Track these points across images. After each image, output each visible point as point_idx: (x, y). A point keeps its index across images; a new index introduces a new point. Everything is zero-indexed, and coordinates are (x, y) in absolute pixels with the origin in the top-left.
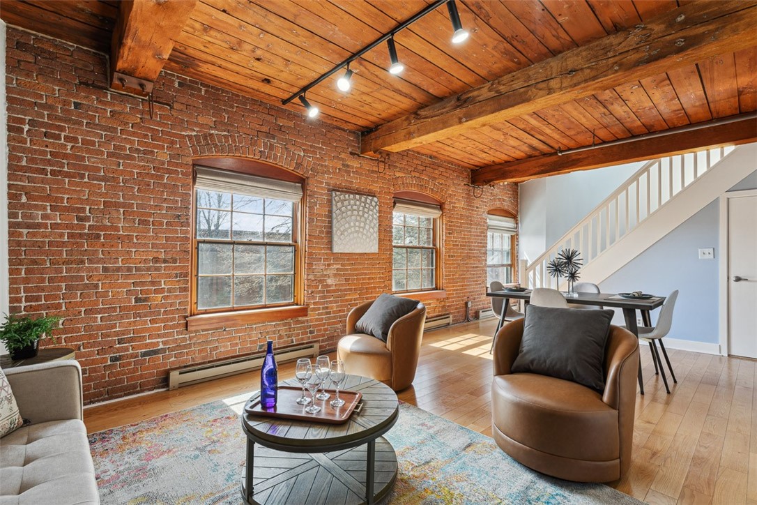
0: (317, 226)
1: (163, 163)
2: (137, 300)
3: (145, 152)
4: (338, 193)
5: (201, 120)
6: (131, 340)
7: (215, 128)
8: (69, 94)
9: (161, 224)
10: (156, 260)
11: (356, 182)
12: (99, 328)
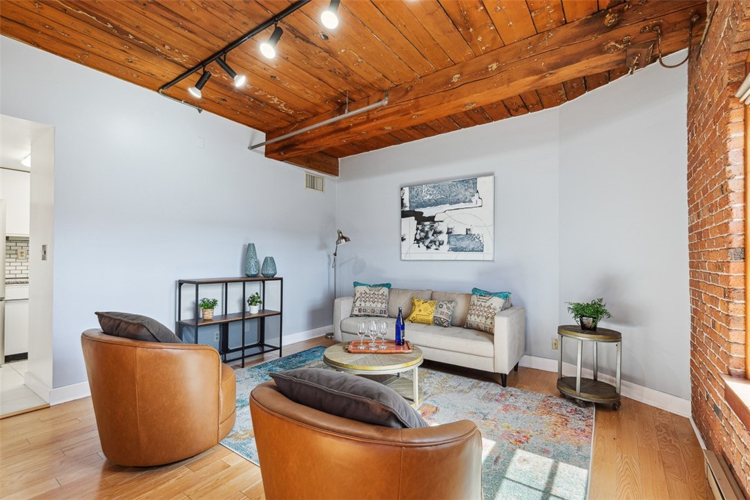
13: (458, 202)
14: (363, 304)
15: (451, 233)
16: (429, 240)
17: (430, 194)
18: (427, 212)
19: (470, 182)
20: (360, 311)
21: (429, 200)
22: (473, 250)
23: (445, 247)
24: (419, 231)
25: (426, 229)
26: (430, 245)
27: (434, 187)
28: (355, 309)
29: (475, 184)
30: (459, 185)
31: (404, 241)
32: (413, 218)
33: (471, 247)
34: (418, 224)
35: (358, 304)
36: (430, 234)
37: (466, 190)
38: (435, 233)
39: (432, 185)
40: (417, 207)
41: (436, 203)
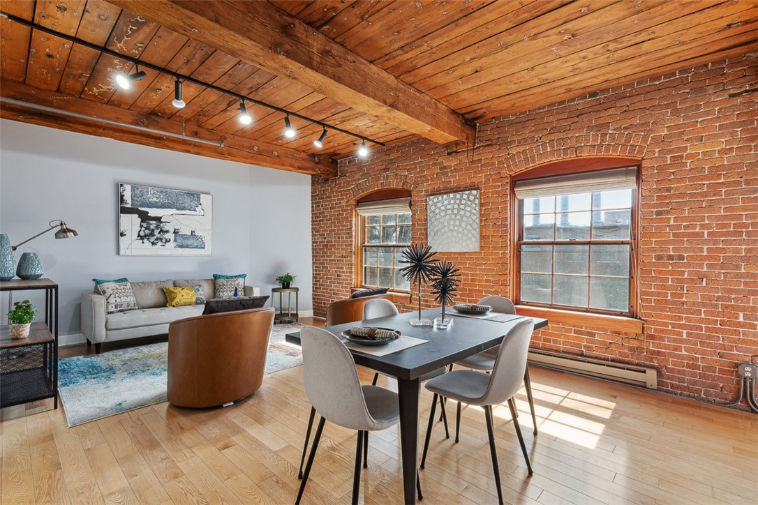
0: (417, 230)
1: (343, 206)
2: (338, 276)
3: (340, 203)
4: (431, 197)
5: (356, 177)
6: (336, 294)
7: (361, 179)
8: (322, 187)
9: (343, 238)
10: (342, 256)
11: (453, 181)
12: (329, 286)
13: (184, 209)
14: (118, 300)
15: (178, 232)
16: (155, 238)
17: (157, 197)
18: (153, 212)
19: (195, 196)
20: (116, 307)
21: (156, 202)
22: (197, 247)
23: (171, 244)
24: (143, 229)
25: (152, 227)
26: (155, 242)
27: (161, 192)
28: (110, 306)
29: (199, 198)
30: (185, 195)
31: (124, 237)
32: (137, 216)
33: (196, 244)
34: (141, 222)
35: (112, 300)
36: (156, 232)
37: (191, 201)
38: (162, 231)
39: (159, 190)
40: (141, 206)
41: (163, 206)
